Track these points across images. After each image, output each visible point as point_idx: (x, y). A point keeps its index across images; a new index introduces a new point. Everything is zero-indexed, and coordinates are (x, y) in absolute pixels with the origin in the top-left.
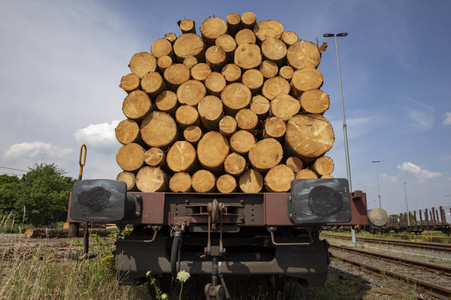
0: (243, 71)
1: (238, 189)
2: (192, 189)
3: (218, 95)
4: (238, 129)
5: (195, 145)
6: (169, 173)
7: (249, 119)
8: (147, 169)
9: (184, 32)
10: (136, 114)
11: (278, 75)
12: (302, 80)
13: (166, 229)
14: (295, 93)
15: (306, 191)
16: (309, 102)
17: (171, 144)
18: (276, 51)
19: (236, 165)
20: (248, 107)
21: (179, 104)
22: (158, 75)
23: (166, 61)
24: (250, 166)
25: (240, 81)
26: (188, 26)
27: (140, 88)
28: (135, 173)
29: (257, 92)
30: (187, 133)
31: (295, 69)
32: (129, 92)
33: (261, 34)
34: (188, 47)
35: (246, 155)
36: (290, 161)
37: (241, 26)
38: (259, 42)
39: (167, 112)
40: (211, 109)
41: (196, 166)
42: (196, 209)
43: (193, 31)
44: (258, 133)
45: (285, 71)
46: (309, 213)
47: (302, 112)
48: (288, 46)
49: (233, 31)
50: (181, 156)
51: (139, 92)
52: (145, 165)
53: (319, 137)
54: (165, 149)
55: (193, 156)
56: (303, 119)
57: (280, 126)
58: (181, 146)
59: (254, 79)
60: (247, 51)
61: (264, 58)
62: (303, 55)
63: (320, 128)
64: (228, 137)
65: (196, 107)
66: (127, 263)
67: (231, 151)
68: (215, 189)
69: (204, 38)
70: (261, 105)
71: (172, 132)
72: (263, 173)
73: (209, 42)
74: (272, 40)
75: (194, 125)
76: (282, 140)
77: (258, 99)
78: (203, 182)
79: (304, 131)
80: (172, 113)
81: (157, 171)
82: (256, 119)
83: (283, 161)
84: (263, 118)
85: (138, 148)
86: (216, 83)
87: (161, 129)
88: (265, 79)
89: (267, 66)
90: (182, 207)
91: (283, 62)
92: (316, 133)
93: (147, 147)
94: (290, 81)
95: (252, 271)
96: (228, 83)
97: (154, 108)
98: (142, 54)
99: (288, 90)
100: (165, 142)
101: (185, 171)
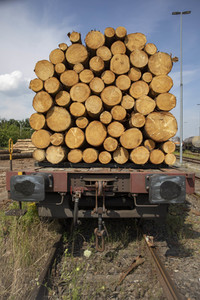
0: (117, 76)
1: (113, 161)
2: (82, 161)
3: (99, 95)
4: (113, 120)
5: (84, 130)
6: (67, 150)
7: (120, 113)
8: (53, 148)
9: (73, 43)
10: (43, 109)
11: (141, 79)
12: (158, 85)
14: (153, 95)
15: (159, 184)
16: (161, 102)
17: (68, 130)
18: (140, 60)
19: (111, 145)
20: (120, 104)
21: (72, 102)
22: (56, 79)
23: (61, 67)
24: (120, 145)
25: (114, 84)
26: (76, 39)
27: (44, 89)
28: (45, 149)
29: (126, 92)
30: (78, 122)
31: (154, 76)
32: (37, 92)
33: (130, 45)
34: (77, 56)
35: (118, 139)
36: (147, 142)
37: (115, 39)
38: (128, 53)
39: (64, 107)
40: (94, 106)
41: (85, 146)
43: (79, 42)
44: (127, 125)
45: (147, 76)
47: (157, 110)
48: (149, 56)
49: (109, 42)
50: (74, 138)
51: (43, 93)
52: (51, 145)
53: (167, 127)
54: (64, 133)
55: (82, 138)
56: (157, 115)
57: (142, 119)
58: (74, 131)
59: (124, 82)
60: (119, 60)
61: (132, 66)
62: (159, 65)
63: (168, 122)
64: (106, 126)
65: (84, 103)
66: (45, 212)
67: (108, 135)
68: (98, 161)
69: (88, 48)
70: (128, 102)
71: (68, 121)
72: (130, 151)
73: (92, 53)
74: (138, 52)
75: (83, 116)
76: (142, 129)
77: (127, 97)
78: (90, 155)
79: (158, 124)
80: (67, 108)
81: (59, 149)
82: (125, 113)
83: (142, 144)
84: (131, 112)
85: (46, 133)
86: (98, 86)
87: (60, 119)
88: (132, 82)
89: (133, 72)
91: (145, 69)
92: (165, 125)
93: (52, 132)
94: (149, 84)
95: (121, 216)
96: (106, 86)
97: (55, 104)
98: (43, 62)
99: (147, 92)
100: (64, 128)
101: (79, 148)
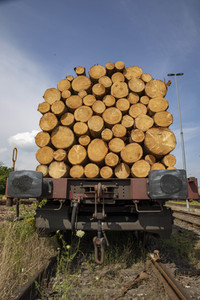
0: (117, 99)
1: (114, 176)
2: (84, 176)
3: (101, 115)
4: (114, 137)
5: (86, 147)
6: (69, 165)
7: (121, 130)
8: (56, 163)
9: (78, 75)
10: (48, 127)
11: (139, 102)
12: (155, 105)
13: (68, 202)
14: (150, 114)
15: (159, 178)
16: (160, 119)
17: (71, 147)
18: (138, 86)
19: (112, 160)
20: (120, 123)
21: (75, 121)
22: (62, 103)
23: (67, 93)
24: (121, 161)
25: (114, 106)
26: (81, 71)
27: (50, 111)
28: (48, 165)
29: (125, 113)
30: (80, 140)
31: (150, 98)
32: (43, 114)
33: (128, 76)
34: (81, 85)
35: (119, 154)
36: (147, 157)
37: (115, 70)
38: (126, 81)
39: (68, 126)
40: (96, 125)
41: (87, 161)
42: (87, 189)
43: (84, 74)
44: (127, 140)
45: (144, 99)
46: (160, 192)
47: (155, 126)
48: (145, 83)
49: (110, 73)
50: (77, 155)
51: (50, 114)
52: (54, 160)
53: (166, 142)
54: (67, 150)
55: (85, 154)
56: (156, 130)
57: (141, 135)
58: (77, 148)
59: (124, 105)
60: (119, 87)
61: (130, 91)
62: (155, 89)
63: (167, 136)
64: (107, 142)
65: (86, 123)
66: (43, 223)
67: (109, 151)
68: (99, 176)
69: (91, 79)
70: (128, 121)
71: (72, 139)
72: (130, 165)
73: (94, 81)
74: (135, 79)
75: (85, 134)
76: (142, 144)
77: (126, 118)
78: (91, 171)
79: (157, 138)
80: (71, 127)
81: (62, 164)
82: (125, 131)
83: (143, 158)
84: (130, 130)
85: (50, 150)
86: (99, 107)
87: (64, 137)
88: (131, 105)
89: (132, 96)
90: (78, 188)
91: (142, 94)
92: (164, 140)
93: (55, 149)
94: (147, 106)
95: (123, 228)
96: (107, 107)
97: (60, 124)
98: (51, 90)
99: (145, 112)
100: (67, 145)
101: (80, 164)
